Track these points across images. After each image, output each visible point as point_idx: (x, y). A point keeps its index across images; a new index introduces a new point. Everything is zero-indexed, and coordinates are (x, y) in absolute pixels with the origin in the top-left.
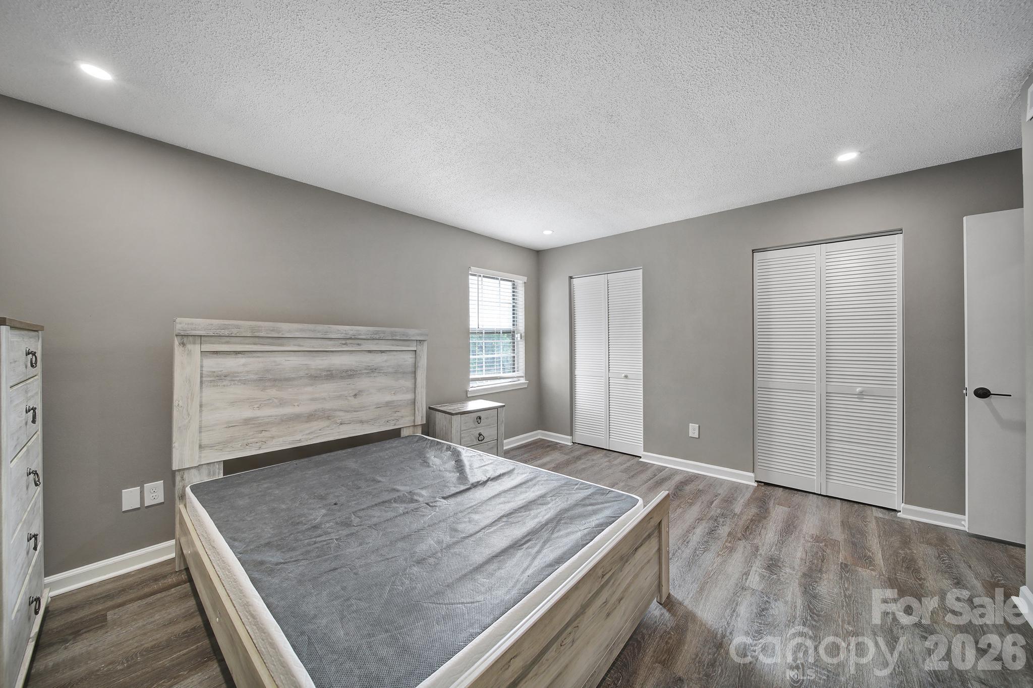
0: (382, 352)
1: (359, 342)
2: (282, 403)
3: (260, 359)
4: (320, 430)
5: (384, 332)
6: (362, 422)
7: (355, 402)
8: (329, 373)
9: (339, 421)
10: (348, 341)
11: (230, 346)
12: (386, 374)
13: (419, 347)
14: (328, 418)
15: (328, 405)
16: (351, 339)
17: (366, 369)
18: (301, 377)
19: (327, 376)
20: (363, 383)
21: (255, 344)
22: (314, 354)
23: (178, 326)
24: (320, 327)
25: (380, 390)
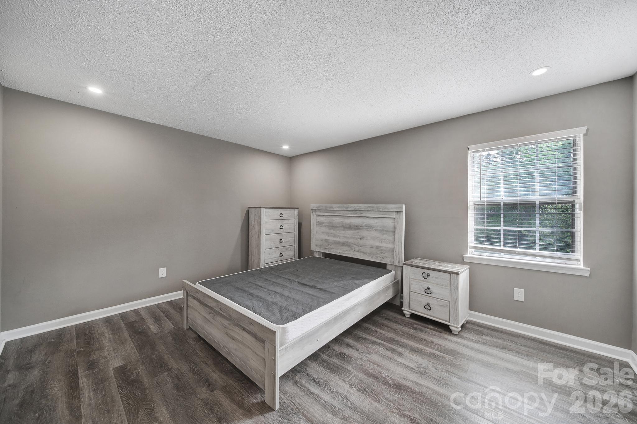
0: (374, 218)
1: (362, 212)
2: (335, 236)
3: (329, 218)
4: (347, 251)
5: (373, 207)
6: (364, 253)
7: (361, 242)
8: (350, 226)
9: (354, 249)
10: (357, 212)
11: (321, 213)
12: (376, 230)
13: (396, 215)
14: (350, 246)
15: (350, 241)
16: (357, 210)
17: (366, 226)
18: (340, 227)
19: (349, 227)
20: (364, 233)
21: (327, 212)
22: (345, 217)
23: (311, 207)
24: (345, 205)
25: (373, 238)
